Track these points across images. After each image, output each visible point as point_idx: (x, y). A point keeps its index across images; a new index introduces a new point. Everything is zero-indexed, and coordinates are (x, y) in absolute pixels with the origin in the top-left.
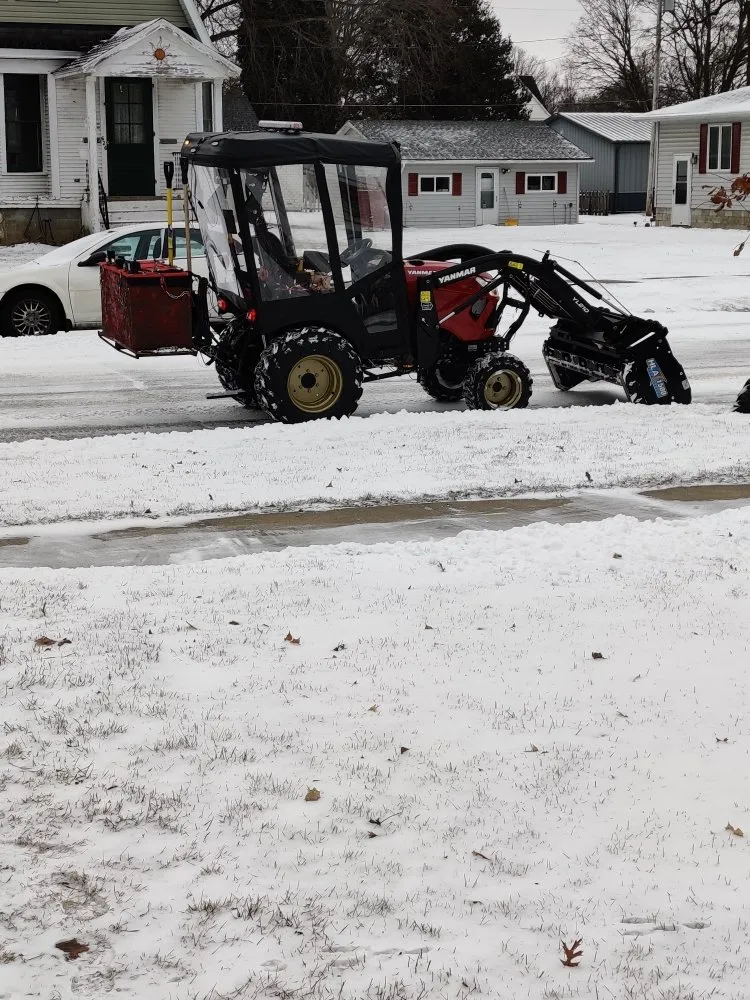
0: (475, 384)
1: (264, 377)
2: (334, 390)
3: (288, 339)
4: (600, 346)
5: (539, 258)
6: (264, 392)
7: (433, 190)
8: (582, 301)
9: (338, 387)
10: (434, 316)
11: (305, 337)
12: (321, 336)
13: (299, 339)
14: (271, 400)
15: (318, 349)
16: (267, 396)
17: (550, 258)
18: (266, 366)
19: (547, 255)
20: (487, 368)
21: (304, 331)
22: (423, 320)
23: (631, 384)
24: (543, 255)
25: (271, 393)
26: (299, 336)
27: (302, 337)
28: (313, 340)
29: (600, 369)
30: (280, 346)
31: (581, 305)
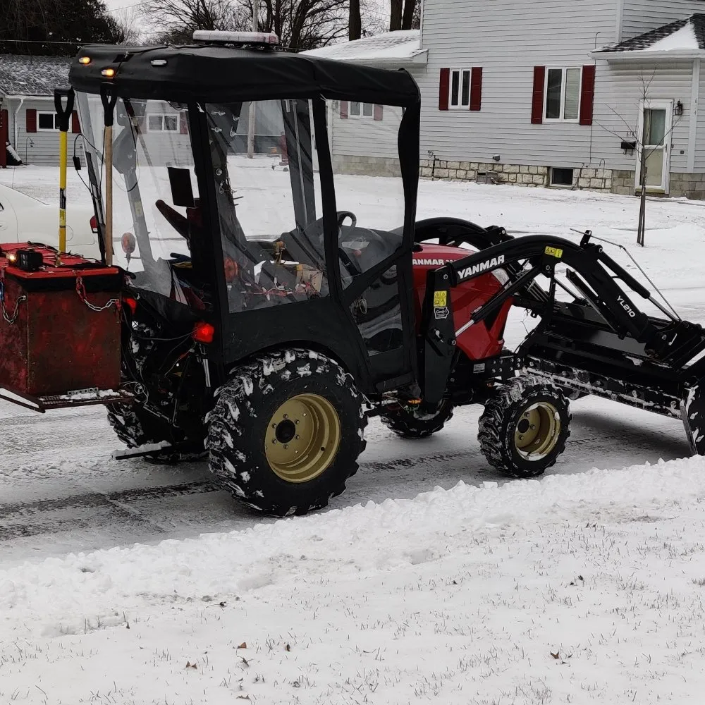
0: (504, 425)
1: (230, 431)
2: (324, 445)
3: (267, 371)
4: (637, 362)
5: (577, 240)
6: (229, 454)
7: (52, 128)
8: (628, 301)
9: (331, 442)
10: (450, 325)
11: (291, 367)
12: (315, 364)
13: (284, 370)
14: (240, 467)
15: (311, 384)
16: (235, 461)
17: (591, 241)
18: (235, 413)
19: (587, 236)
20: (519, 401)
21: (290, 358)
22: (438, 333)
23: (693, 417)
24: (581, 237)
25: (241, 456)
26: (283, 365)
27: (288, 366)
28: (304, 371)
29: (634, 392)
30: (255, 382)
31: (626, 307)
